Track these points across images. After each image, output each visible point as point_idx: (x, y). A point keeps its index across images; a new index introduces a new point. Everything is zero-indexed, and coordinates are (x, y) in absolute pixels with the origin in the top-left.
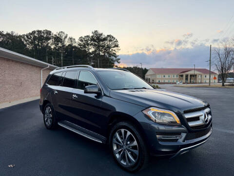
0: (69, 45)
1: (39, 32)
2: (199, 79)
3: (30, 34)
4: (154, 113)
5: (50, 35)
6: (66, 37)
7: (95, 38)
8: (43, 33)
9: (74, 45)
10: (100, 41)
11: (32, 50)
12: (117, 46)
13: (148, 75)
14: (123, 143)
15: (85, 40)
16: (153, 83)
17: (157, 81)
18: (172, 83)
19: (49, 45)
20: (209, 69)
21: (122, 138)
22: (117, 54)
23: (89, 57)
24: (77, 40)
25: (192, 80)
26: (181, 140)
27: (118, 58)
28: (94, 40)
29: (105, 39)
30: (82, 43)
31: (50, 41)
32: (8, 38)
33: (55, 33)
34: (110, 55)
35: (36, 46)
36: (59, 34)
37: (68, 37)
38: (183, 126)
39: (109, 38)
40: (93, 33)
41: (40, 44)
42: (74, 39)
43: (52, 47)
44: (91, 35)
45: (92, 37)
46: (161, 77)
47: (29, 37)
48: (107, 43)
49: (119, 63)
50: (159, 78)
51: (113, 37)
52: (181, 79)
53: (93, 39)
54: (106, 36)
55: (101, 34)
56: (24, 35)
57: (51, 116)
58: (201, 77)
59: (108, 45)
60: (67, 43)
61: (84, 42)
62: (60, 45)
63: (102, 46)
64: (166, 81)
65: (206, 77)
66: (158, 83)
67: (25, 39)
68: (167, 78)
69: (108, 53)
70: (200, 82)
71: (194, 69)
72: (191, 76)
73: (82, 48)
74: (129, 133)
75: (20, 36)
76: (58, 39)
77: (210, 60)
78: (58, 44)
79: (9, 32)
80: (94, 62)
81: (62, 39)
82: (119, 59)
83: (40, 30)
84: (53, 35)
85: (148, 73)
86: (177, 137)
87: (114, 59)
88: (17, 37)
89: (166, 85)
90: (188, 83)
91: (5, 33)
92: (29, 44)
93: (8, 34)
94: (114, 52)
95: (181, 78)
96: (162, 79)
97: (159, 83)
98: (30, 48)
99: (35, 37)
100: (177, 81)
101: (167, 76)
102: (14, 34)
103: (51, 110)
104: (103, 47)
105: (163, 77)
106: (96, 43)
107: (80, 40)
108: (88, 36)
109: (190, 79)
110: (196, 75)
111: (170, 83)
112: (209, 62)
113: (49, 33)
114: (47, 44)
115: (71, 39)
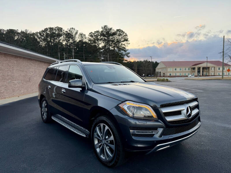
0: (80, 41)
1: (51, 29)
2: (212, 71)
3: (43, 31)
4: (129, 108)
5: (61, 31)
6: (76, 33)
7: (105, 33)
8: (55, 30)
9: (84, 40)
10: (109, 36)
11: (45, 47)
12: (127, 40)
13: (159, 69)
14: (102, 137)
15: (95, 36)
16: (164, 76)
17: (168, 75)
18: (184, 76)
19: (61, 41)
20: (222, 61)
21: (101, 133)
22: (127, 48)
23: (99, 51)
24: (87, 36)
25: (204, 73)
26: (157, 135)
27: (127, 52)
28: (104, 35)
29: (114, 34)
30: (92, 39)
31: (62, 38)
32: (23, 36)
33: (66, 30)
34: (120, 49)
35: (48, 42)
36: (69, 31)
37: (78, 33)
38: (159, 120)
39: (118, 32)
40: (102, 28)
41: (52, 41)
42: (85, 35)
43: (64, 43)
44: (101, 30)
45: (102, 32)
46: (172, 71)
47: (42, 34)
48: (116, 37)
49: (128, 57)
50: (170, 71)
51: (122, 31)
52: (192, 72)
53: (102, 34)
54: (115, 30)
55: (111, 29)
56: (37, 33)
57: (46, 110)
58: (214, 69)
59: (117, 39)
60: (78, 39)
61: (94, 37)
62: (71, 41)
63: (111, 41)
64: (178, 74)
65: (219, 69)
66: (168, 77)
67: (38, 36)
68: (179, 71)
69: (118, 47)
70: (213, 75)
71: (207, 62)
72: (203, 68)
73: (92, 43)
74: (107, 128)
75: (33, 34)
76: (69, 35)
77: (223, 52)
78: (69, 40)
79: (24, 30)
80: (104, 57)
81: (73, 35)
82: (129, 53)
83: (52, 27)
84: (64, 32)
85: (158, 67)
86: (153, 132)
87: (124, 53)
88: (31, 35)
89: (177, 78)
90: (200, 76)
91: (19, 31)
92: (42, 41)
93: (22, 32)
94: (123, 46)
95: (193, 70)
96: (173, 72)
97: (170, 76)
98: (43, 45)
99: (47, 34)
100: (189, 74)
101: (178, 70)
102: (28, 33)
103: (46, 104)
104: (113, 41)
105: (174, 70)
106: (106, 38)
107: (90, 36)
108: (97, 32)
109: (203, 72)
110: (209, 68)
111: (182, 76)
112: (222, 53)
113: (60, 29)
114: (59, 41)
115: (81, 34)
